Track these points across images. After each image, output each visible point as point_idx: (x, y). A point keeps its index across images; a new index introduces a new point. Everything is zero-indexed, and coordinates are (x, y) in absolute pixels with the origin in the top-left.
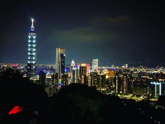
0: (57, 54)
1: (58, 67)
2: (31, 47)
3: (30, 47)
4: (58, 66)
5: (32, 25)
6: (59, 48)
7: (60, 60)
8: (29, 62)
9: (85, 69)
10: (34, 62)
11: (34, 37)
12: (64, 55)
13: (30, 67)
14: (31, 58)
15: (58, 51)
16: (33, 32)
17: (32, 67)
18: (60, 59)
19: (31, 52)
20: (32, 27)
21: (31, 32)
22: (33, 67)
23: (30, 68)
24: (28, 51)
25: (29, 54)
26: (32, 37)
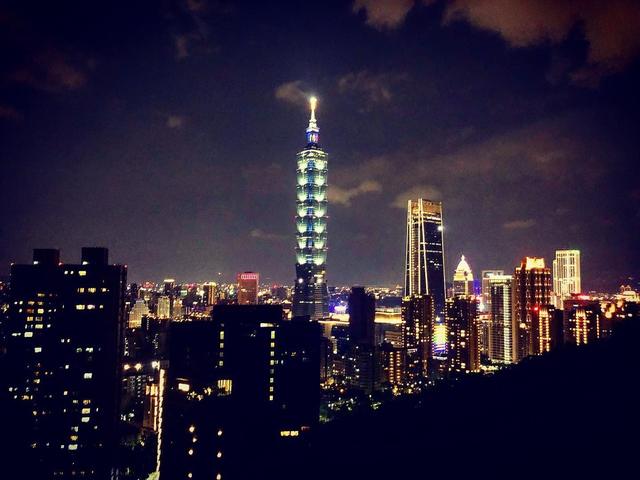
0: (411, 223)
1: (416, 277)
2: (310, 202)
3: (305, 202)
4: (416, 271)
5: (313, 119)
6: (420, 201)
7: (422, 248)
8: (302, 261)
9: (543, 282)
10: (319, 261)
11: (320, 165)
12: (440, 228)
13: (304, 281)
14: (310, 244)
15: (415, 211)
16: (317, 146)
17: (312, 280)
18: (424, 243)
19: (309, 220)
20: (313, 126)
21: (310, 146)
22: (316, 279)
23: (307, 282)
24: (299, 218)
25: (302, 229)
26: (311, 164)
